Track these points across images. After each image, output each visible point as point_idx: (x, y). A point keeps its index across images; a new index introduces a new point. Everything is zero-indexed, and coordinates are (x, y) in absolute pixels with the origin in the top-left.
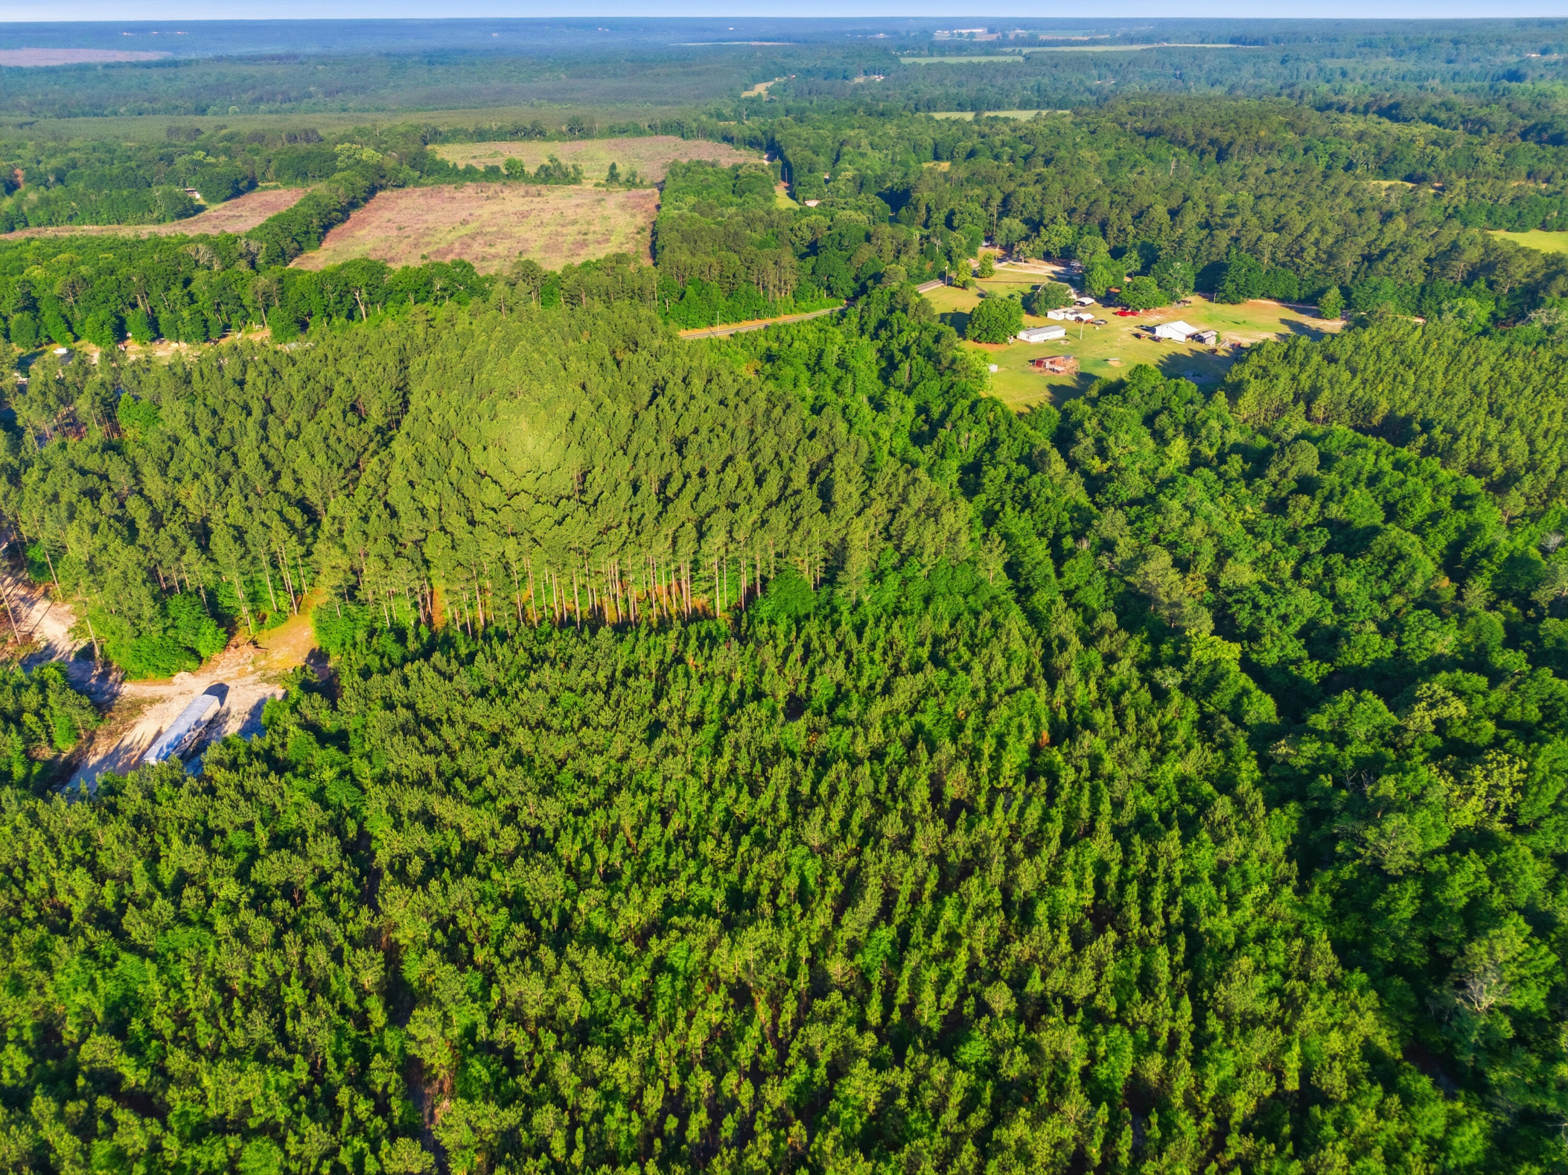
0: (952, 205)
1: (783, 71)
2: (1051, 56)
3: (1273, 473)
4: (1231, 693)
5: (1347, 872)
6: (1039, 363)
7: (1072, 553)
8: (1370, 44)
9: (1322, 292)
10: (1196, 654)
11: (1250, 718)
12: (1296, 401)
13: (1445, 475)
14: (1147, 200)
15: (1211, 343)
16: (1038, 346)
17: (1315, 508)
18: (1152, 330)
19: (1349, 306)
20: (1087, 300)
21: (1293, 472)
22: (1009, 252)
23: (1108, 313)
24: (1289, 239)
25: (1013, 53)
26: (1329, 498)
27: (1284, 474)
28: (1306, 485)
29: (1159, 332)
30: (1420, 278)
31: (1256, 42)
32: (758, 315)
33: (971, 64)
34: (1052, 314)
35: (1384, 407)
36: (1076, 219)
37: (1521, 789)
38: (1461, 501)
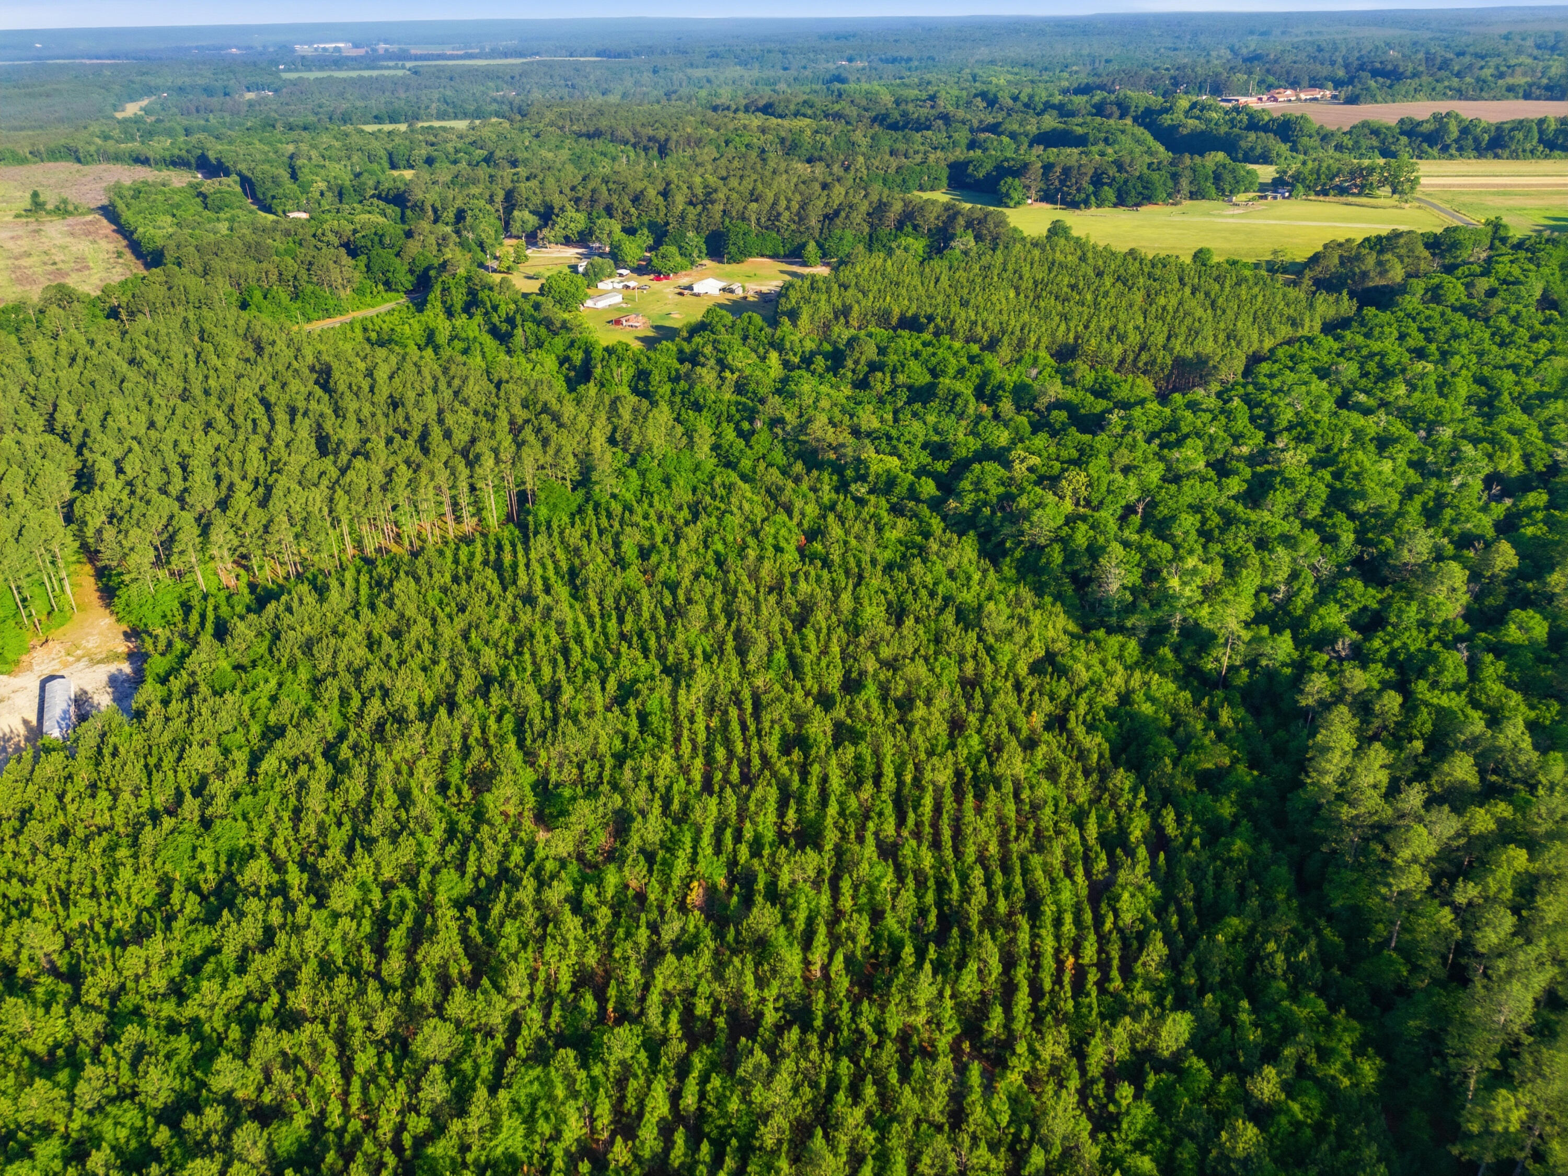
0: (459, 203)
1: (149, 91)
2: (441, 69)
3: (850, 363)
4: (906, 485)
5: (1018, 554)
6: (618, 322)
7: (753, 432)
8: (715, 55)
9: (803, 246)
10: (874, 468)
11: (924, 496)
12: (836, 318)
13: (957, 345)
14: (639, 186)
15: (740, 293)
16: (604, 310)
17: (888, 380)
18: (690, 288)
19: (824, 255)
20: (624, 272)
21: (863, 360)
22: (532, 239)
23: (646, 280)
24: (767, 207)
25: (396, 67)
26: (894, 372)
27: (856, 362)
28: (874, 367)
29: (696, 289)
30: (867, 229)
31: (619, 55)
32: (328, 314)
33: (361, 78)
34: (601, 286)
35: (896, 312)
36: (583, 206)
37: (1090, 485)
38: (972, 359)
